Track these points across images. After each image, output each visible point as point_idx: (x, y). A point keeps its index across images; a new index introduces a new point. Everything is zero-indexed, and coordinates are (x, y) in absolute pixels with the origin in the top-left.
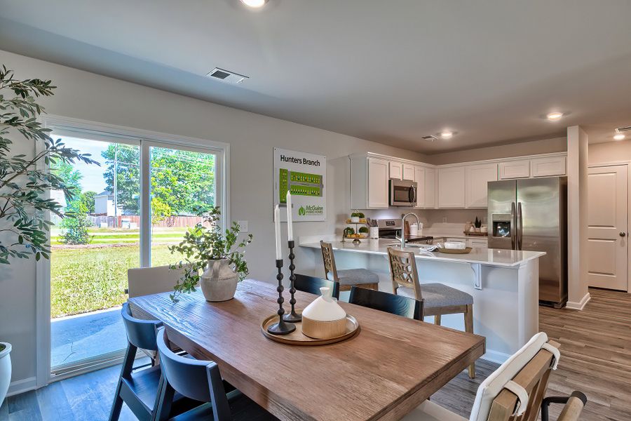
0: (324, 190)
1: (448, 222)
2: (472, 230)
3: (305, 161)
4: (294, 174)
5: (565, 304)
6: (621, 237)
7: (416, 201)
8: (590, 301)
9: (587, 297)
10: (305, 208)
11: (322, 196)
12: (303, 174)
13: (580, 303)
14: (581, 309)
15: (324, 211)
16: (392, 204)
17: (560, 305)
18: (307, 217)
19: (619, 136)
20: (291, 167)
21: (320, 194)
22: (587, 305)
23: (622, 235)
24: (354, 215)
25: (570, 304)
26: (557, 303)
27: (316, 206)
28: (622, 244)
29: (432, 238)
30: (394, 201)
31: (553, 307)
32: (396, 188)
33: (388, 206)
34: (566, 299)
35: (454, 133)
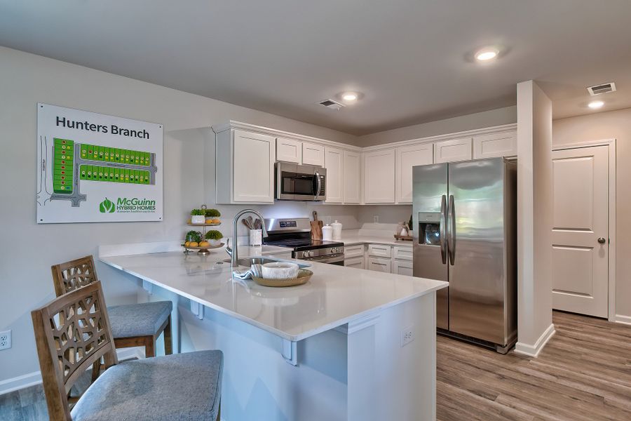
0: (158, 176)
1: (379, 222)
2: (403, 233)
3: (115, 130)
4: (90, 150)
5: (513, 346)
6: (599, 245)
7: (323, 193)
8: (553, 339)
9: (550, 330)
10: (114, 200)
11: (153, 183)
13: (535, 347)
14: (536, 355)
15: (159, 206)
16: (279, 197)
17: (506, 348)
18: (119, 215)
19: (596, 105)
21: (149, 181)
22: (547, 345)
23: (602, 242)
24: (197, 213)
25: (521, 347)
26: (501, 346)
27: (141, 199)
28: (602, 253)
29: (342, 244)
30: (283, 192)
31: (495, 351)
32: (285, 175)
33: (272, 199)
34: (514, 338)
35: (361, 96)
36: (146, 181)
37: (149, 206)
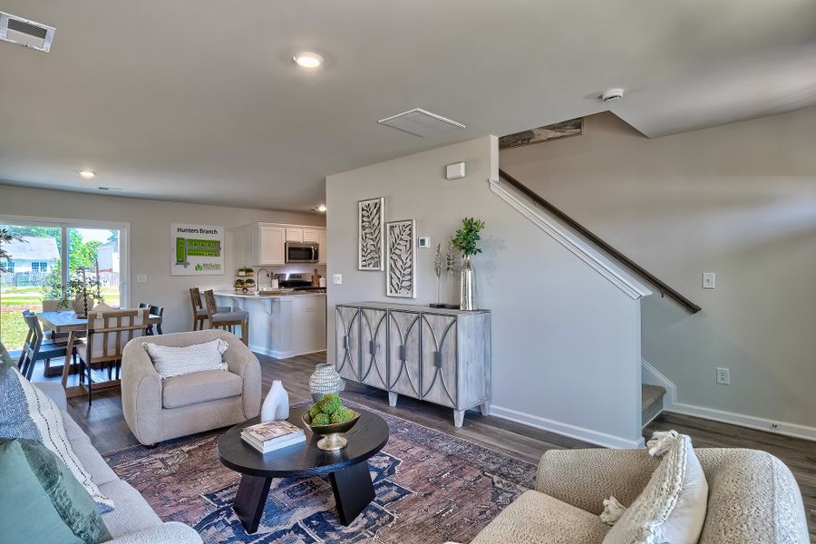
0: (222, 252)
3: (202, 231)
4: (191, 241)
7: (317, 259)
10: (202, 265)
11: (219, 256)
12: (199, 241)
15: (222, 267)
16: (288, 262)
18: (204, 272)
20: (187, 236)
21: (217, 254)
24: (241, 270)
27: (213, 264)
30: (289, 258)
32: (291, 249)
33: (284, 263)
36: (216, 255)
37: (217, 267)
